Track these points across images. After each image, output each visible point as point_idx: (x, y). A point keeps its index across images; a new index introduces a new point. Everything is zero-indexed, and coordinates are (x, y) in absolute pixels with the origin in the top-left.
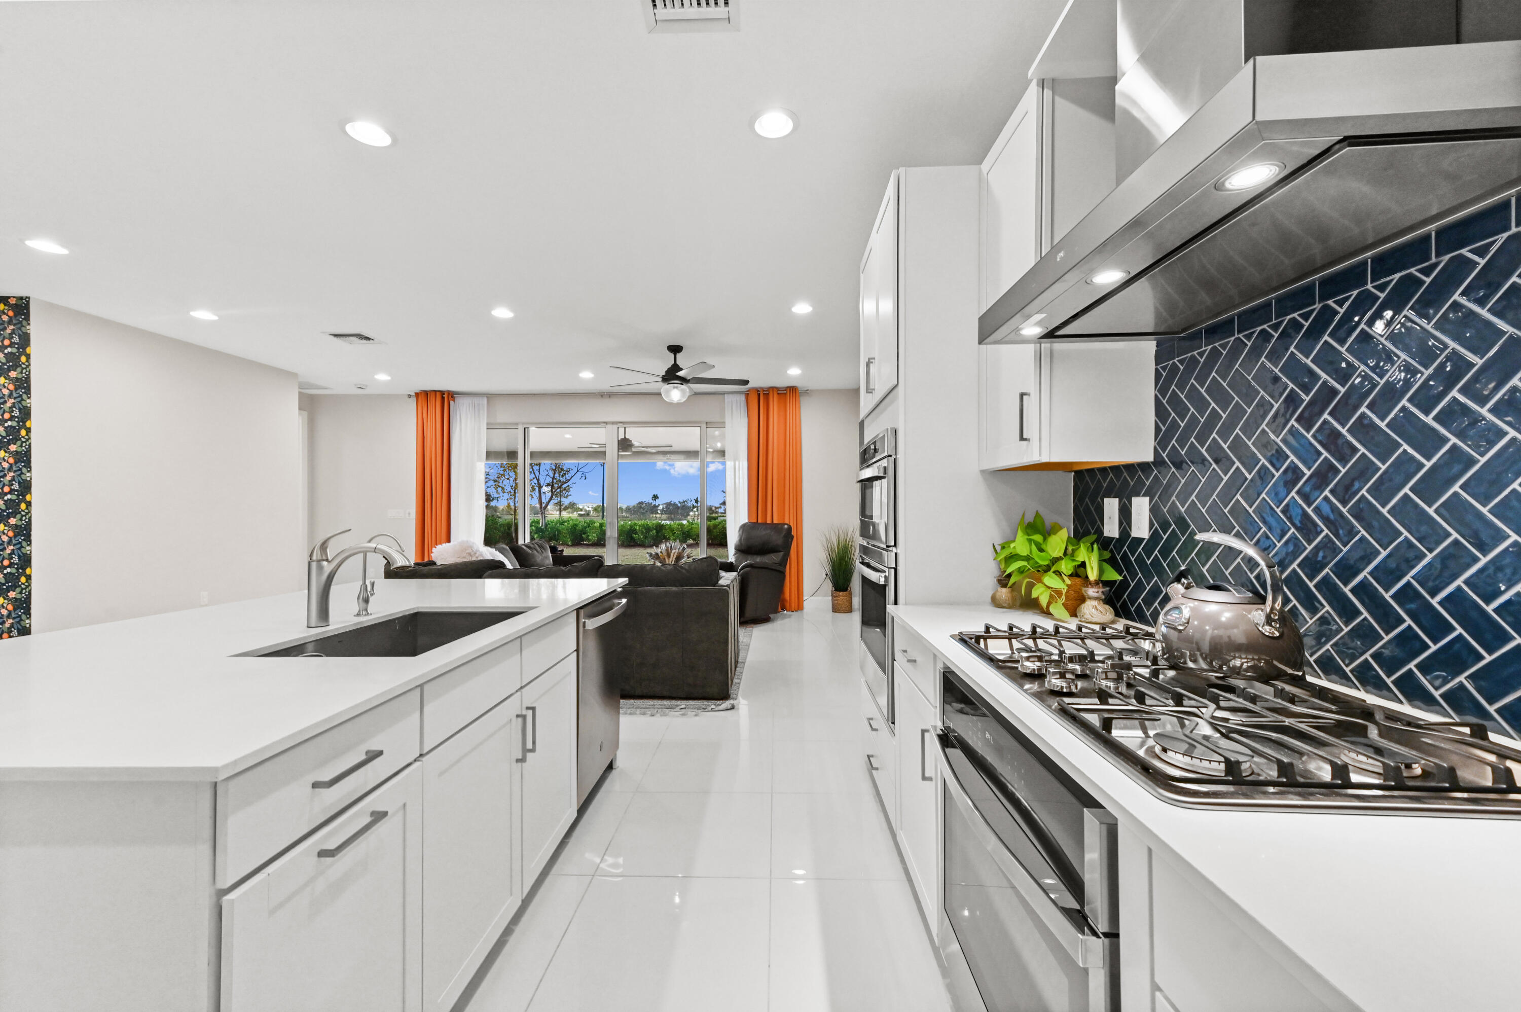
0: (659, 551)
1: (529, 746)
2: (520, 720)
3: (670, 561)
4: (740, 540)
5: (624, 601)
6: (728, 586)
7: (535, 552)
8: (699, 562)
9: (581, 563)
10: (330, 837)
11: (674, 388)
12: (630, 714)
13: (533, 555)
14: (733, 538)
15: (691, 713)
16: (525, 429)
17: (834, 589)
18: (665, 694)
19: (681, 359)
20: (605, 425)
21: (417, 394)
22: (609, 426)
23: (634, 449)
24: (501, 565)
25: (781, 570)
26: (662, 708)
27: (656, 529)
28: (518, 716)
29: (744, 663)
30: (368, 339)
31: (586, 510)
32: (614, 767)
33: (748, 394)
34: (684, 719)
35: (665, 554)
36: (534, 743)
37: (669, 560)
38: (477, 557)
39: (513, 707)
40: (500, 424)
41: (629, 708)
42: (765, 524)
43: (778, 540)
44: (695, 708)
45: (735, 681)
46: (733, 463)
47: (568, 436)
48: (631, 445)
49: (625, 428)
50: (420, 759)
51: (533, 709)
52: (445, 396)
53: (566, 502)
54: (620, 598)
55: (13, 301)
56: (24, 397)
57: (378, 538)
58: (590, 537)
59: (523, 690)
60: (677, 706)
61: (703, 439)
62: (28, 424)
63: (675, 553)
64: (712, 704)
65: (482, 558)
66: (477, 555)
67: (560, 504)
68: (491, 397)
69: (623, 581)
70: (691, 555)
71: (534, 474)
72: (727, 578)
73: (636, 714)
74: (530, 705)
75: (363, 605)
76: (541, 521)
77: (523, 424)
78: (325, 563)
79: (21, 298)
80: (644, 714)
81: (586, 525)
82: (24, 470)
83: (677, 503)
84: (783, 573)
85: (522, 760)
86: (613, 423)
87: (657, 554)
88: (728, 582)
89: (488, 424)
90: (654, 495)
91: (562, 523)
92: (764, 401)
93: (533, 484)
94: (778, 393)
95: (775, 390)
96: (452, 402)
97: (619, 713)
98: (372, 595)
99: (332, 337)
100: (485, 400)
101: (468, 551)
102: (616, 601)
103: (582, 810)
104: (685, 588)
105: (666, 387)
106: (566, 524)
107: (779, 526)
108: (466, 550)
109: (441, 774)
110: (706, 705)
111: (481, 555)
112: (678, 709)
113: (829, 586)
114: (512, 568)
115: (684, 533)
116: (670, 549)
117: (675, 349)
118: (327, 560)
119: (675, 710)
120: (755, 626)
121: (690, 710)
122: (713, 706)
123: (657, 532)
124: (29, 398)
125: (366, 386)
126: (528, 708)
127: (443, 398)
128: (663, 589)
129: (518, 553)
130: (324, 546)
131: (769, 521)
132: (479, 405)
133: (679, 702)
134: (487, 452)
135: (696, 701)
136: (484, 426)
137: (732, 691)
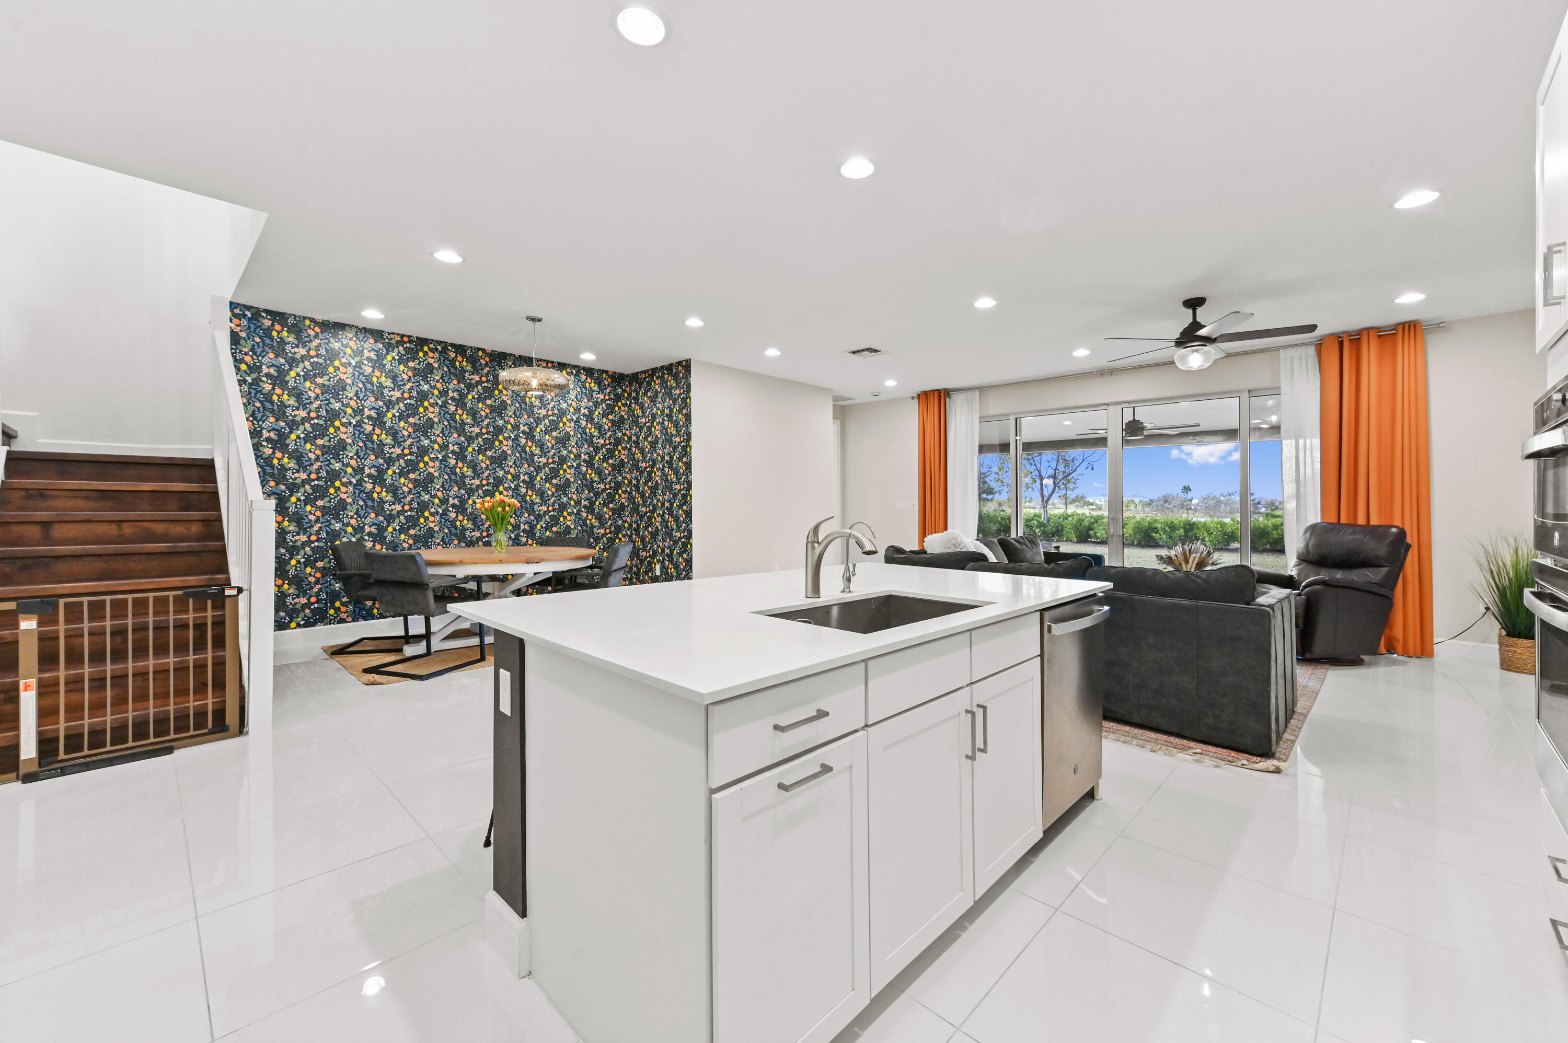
0: (1173, 553)
1: (980, 744)
2: (969, 716)
3: (1189, 567)
4: (1307, 546)
5: (1106, 608)
6: (1271, 606)
7: (1025, 547)
8: (1224, 571)
9: (1066, 562)
10: (789, 773)
11: (1193, 351)
12: (1124, 742)
13: (1023, 550)
14: (1295, 543)
15: (1208, 762)
16: (1016, 419)
17: (1504, 633)
18: (1172, 729)
19: (1202, 314)
20: (1105, 407)
21: (918, 395)
22: (1111, 408)
23: (1146, 433)
24: (982, 558)
25: (1388, 595)
26: (1167, 746)
27: (1184, 528)
28: (967, 711)
29: (1306, 716)
30: (876, 351)
31: (1097, 505)
32: (1096, 797)
33: (1321, 344)
34: (1197, 767)
35: (1181, 558)
36: (985, 743)
37: (1187, 566)
38: (961, 549)
39: (962, 700)
40: (992, 416)
41: (1123, 735)
42: (1354, 525)
43: (1380, 549)
44: (1216, 758)
45: (1286, 736)
46: (1293, 441)
47: (1067, 423)
48: (1143, 428)
49: (1134, 408)
50: (866, 728)
51: (984, 708)
52: (942, 394)
53: (1072, 495)
54: (1102, 605)
55: (684, 363)
57: (855, 525)
58: (1098, 534)
59: (973, 686)
60: (1190, 748)
61: (1245, 412)
63: (1195, 557)
64: (1243, 759)
65: (965, 550)
66: (961, 547)
67: (1065, 497)
68: (982, 390)
69: (1108, 585)
70: (1220, 561)
71: (1035, 465)
72: (1272, 596)
73: (1132, 744)
74: (981, 703)
75: (846, 583)
76: (1043, 515)
77: (1015, 414)
78: (816, 545)
79: (687, 360)
80: (1142, 747)
81: (1093, 520)
83: (1218, 496)
84: (1388, 601)
85: (972, 758)
86: (1116, 404)
87: (1170, 558)
88: (1272, 601)
89: (980, 417)
90: (1185, 487)
91: (1066, 517)
92: (1350, 353)
93: (1034, 477)
94: (1379, 336)
95: (1371, 333)
96: (947, 400)
97: (1101, 737)
98: (853, 575)
99: (851, 354)
100: (978, 393)
101: (952, 542)
102: (1096, 608)
103: (1051, 832)
104: (1202, 603)
105: (1182, 351)
106: (1070, 519)
107: (1380, 529)
108: (951, 541)
109: (885, 748)
110: (1234, 757)
111: (965, 547)
112: (1190, 752)
113: (1493, 628)
114: (995, 560)
115: (1225, 534)
116: (1188, 552)
117: (1194, 303)
118: (818, 542)
119: (1185, 752)
120: (1331, 668)
121: (1207, 758)
122: (1245, 762)
123: (1186, 531)
125: (880, 393)
126: (978, 706)
127: (940, 396)
128: (1168, 600)
129: (1006, 546)
130: (816, 529)
131: (1361, 521)
132: (972, 398)
133: (1193, 744)
134: (980, 446)
135: (1218, 749)
136: (977, 420)
137: (1279, 750)
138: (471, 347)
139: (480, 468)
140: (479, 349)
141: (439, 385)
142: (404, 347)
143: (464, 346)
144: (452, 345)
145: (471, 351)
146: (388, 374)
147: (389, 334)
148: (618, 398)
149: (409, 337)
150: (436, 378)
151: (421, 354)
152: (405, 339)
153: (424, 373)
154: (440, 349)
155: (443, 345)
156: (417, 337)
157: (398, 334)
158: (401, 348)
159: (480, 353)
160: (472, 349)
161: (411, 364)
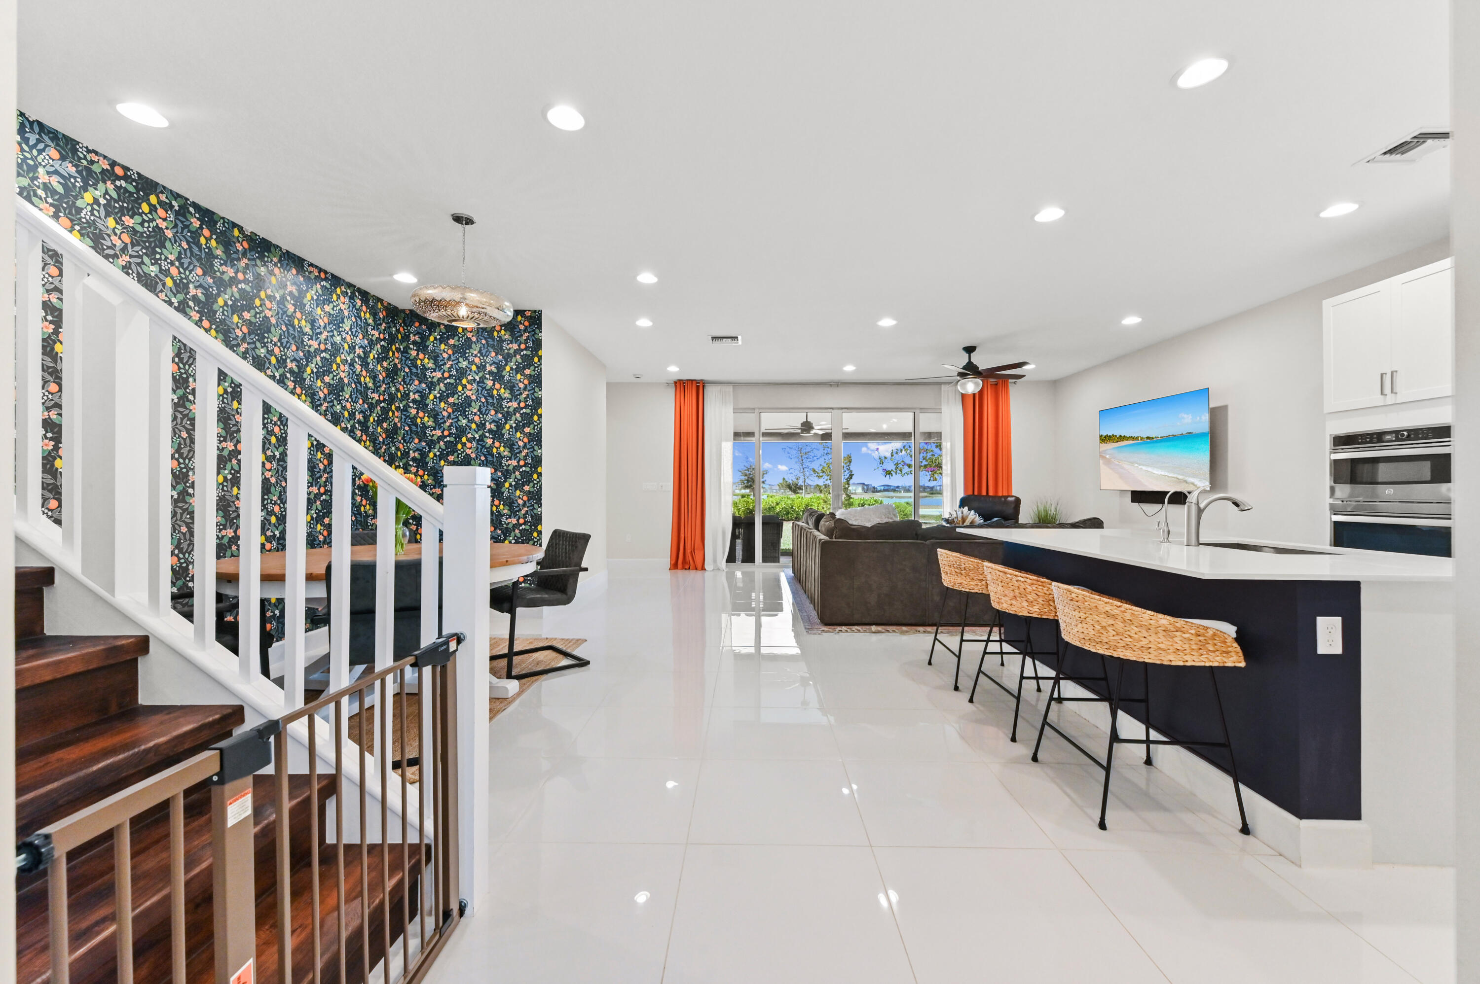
20: (831, 410)
21: (675, 383)
22: (835, 411)
40: (742, 409)
52: (701, 385)
55: (528, 314)
56: (537, 389)
62: (539, 411)
68: (736, 385)
79: (535, 311)
82: (536, 448)
86: (839, 408)
89: (734, 409)
96: (706, 391)
100: (731, 388)
117: (970, 350)
124: (540, 390)
127: (698, 387)
132: (726, 392)
134: (734, 433)
136: (731, 410)
138: (223, 218)
139: (234, 423)
140: (234, 225)
141: (174, 271)
142: (116, 186)
143: (213, 213)
144: (195, 205)
145: (223, 224)
146: (84, 228)
147: (89, 151)
148: (392, 340)
149: (126, 169)
150: (169, 256)
151: (145, 208)
152: (119, 171)
153: (150, 243)
154: (177, 208)
155: (182, 202)
156: (138, 173)
157: (105, 157)
158: (110, 186)
159: (236, 232)
160: (224, 222)
161: (128, 221)
